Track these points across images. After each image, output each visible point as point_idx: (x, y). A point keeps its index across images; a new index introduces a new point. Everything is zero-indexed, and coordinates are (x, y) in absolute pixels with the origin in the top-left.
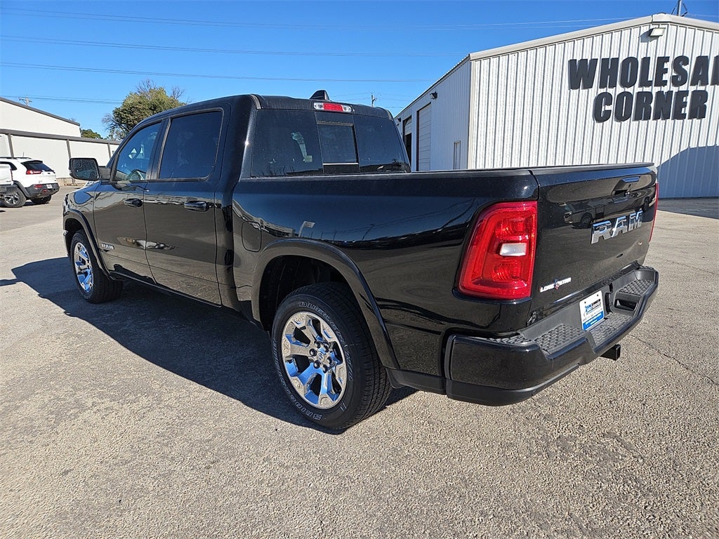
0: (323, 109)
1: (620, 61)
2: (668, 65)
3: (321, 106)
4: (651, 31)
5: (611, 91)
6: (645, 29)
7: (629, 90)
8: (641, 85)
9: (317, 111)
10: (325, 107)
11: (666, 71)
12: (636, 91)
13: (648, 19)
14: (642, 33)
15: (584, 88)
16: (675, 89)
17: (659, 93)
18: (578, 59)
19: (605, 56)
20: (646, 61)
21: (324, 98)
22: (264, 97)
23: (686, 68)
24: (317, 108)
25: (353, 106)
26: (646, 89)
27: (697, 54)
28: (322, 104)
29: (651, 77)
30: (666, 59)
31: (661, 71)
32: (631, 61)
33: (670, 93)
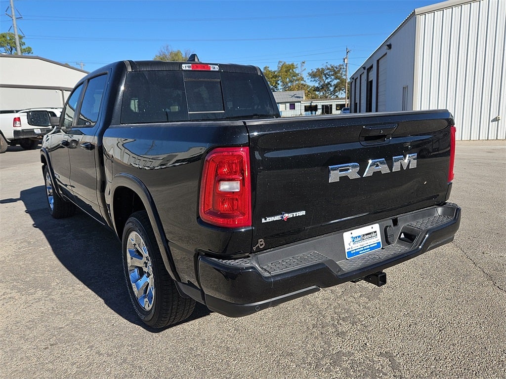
0: (191, 69)
3: (189, 67)
9: (184, 71)
10: (193, 67)
21: (194, 60)
22: (136, 62)
24: (184, 69)
25: (220, 66)
28: (190, 65)
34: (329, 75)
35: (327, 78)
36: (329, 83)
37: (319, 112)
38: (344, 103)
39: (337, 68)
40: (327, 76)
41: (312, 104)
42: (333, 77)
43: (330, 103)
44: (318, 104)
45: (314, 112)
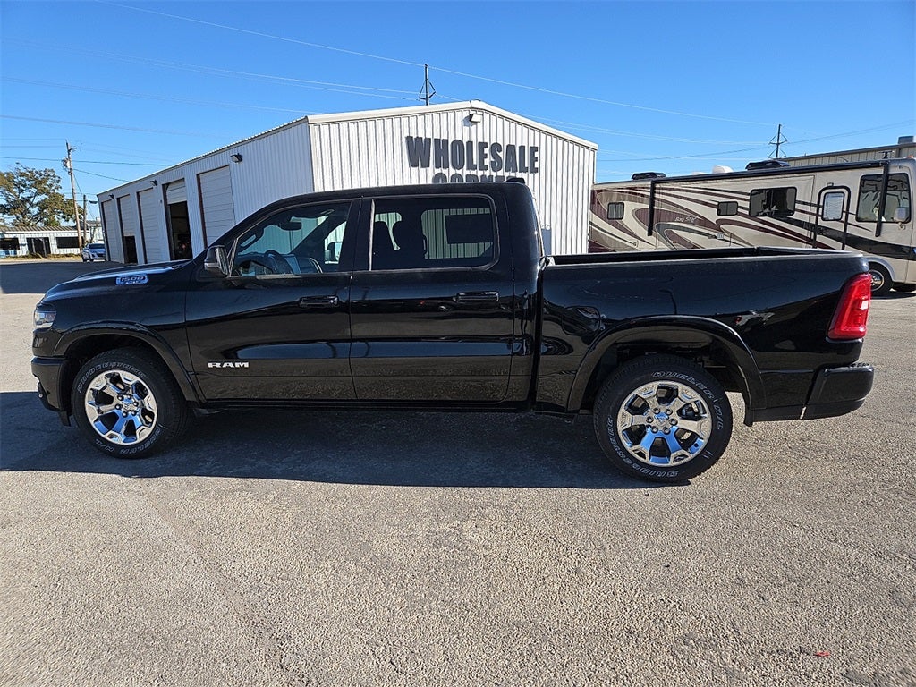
1: (450, 143)
2: (487, 151)
4: (471, 116)
5: (445, 172)
6: (466, 114)
7: (459, 172)
8: (468, 169)
11: (486, 156)
12: (465, 174)
13: (467, 104)
14: (464, 117)
15: (422, 167)
16: (494, 174)
17: (483, 177)
18: (415, 137)
19: (437, 136)
20: (470, 144)
23: (500, 154)
26: (473, 173)
27: (507, 143)
29: (475, 161)
30: (485, 145)
31: (482, 156)
32: (457, 143)
33: (491, 177)
34: (24, 186)
35: (21, 191)
36: (26, 200)
37: (23, 251)
38: (77, 235)
39: (41, 175)
40: (22, 187)
41: (6, 236)
42: (34, 190)
43: (44, 236)
44: (18, 236)
45: (11, 252)
